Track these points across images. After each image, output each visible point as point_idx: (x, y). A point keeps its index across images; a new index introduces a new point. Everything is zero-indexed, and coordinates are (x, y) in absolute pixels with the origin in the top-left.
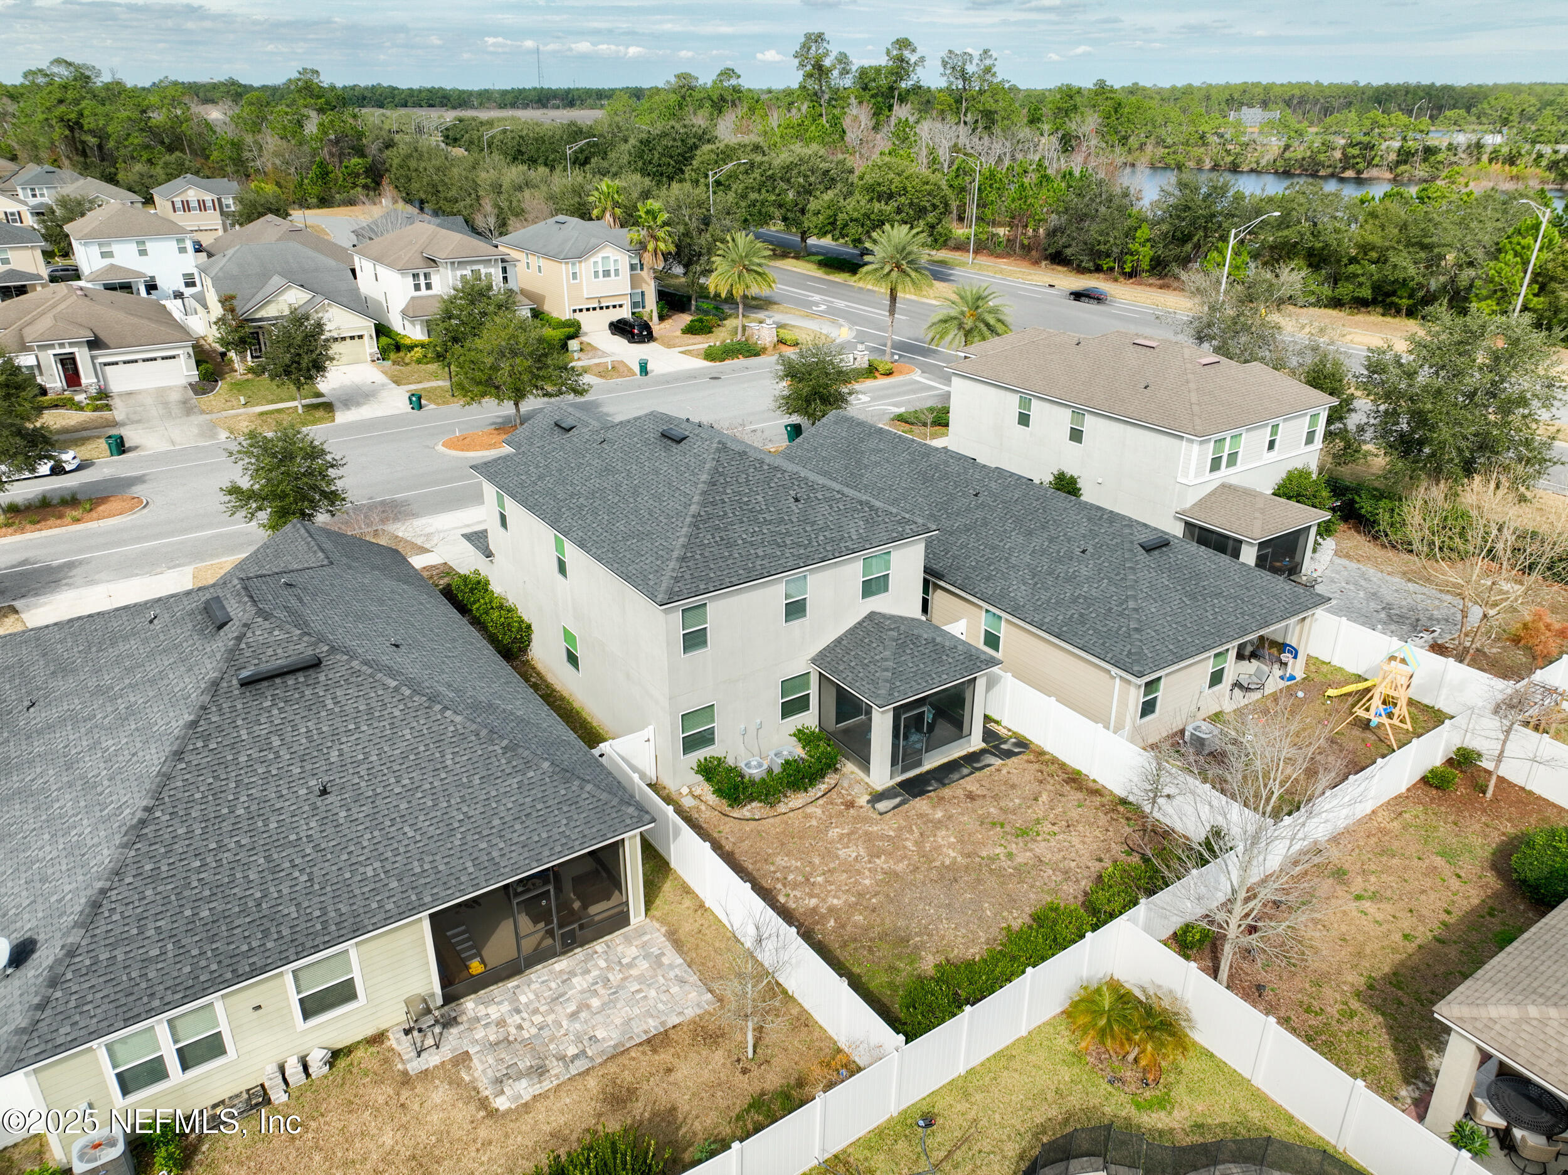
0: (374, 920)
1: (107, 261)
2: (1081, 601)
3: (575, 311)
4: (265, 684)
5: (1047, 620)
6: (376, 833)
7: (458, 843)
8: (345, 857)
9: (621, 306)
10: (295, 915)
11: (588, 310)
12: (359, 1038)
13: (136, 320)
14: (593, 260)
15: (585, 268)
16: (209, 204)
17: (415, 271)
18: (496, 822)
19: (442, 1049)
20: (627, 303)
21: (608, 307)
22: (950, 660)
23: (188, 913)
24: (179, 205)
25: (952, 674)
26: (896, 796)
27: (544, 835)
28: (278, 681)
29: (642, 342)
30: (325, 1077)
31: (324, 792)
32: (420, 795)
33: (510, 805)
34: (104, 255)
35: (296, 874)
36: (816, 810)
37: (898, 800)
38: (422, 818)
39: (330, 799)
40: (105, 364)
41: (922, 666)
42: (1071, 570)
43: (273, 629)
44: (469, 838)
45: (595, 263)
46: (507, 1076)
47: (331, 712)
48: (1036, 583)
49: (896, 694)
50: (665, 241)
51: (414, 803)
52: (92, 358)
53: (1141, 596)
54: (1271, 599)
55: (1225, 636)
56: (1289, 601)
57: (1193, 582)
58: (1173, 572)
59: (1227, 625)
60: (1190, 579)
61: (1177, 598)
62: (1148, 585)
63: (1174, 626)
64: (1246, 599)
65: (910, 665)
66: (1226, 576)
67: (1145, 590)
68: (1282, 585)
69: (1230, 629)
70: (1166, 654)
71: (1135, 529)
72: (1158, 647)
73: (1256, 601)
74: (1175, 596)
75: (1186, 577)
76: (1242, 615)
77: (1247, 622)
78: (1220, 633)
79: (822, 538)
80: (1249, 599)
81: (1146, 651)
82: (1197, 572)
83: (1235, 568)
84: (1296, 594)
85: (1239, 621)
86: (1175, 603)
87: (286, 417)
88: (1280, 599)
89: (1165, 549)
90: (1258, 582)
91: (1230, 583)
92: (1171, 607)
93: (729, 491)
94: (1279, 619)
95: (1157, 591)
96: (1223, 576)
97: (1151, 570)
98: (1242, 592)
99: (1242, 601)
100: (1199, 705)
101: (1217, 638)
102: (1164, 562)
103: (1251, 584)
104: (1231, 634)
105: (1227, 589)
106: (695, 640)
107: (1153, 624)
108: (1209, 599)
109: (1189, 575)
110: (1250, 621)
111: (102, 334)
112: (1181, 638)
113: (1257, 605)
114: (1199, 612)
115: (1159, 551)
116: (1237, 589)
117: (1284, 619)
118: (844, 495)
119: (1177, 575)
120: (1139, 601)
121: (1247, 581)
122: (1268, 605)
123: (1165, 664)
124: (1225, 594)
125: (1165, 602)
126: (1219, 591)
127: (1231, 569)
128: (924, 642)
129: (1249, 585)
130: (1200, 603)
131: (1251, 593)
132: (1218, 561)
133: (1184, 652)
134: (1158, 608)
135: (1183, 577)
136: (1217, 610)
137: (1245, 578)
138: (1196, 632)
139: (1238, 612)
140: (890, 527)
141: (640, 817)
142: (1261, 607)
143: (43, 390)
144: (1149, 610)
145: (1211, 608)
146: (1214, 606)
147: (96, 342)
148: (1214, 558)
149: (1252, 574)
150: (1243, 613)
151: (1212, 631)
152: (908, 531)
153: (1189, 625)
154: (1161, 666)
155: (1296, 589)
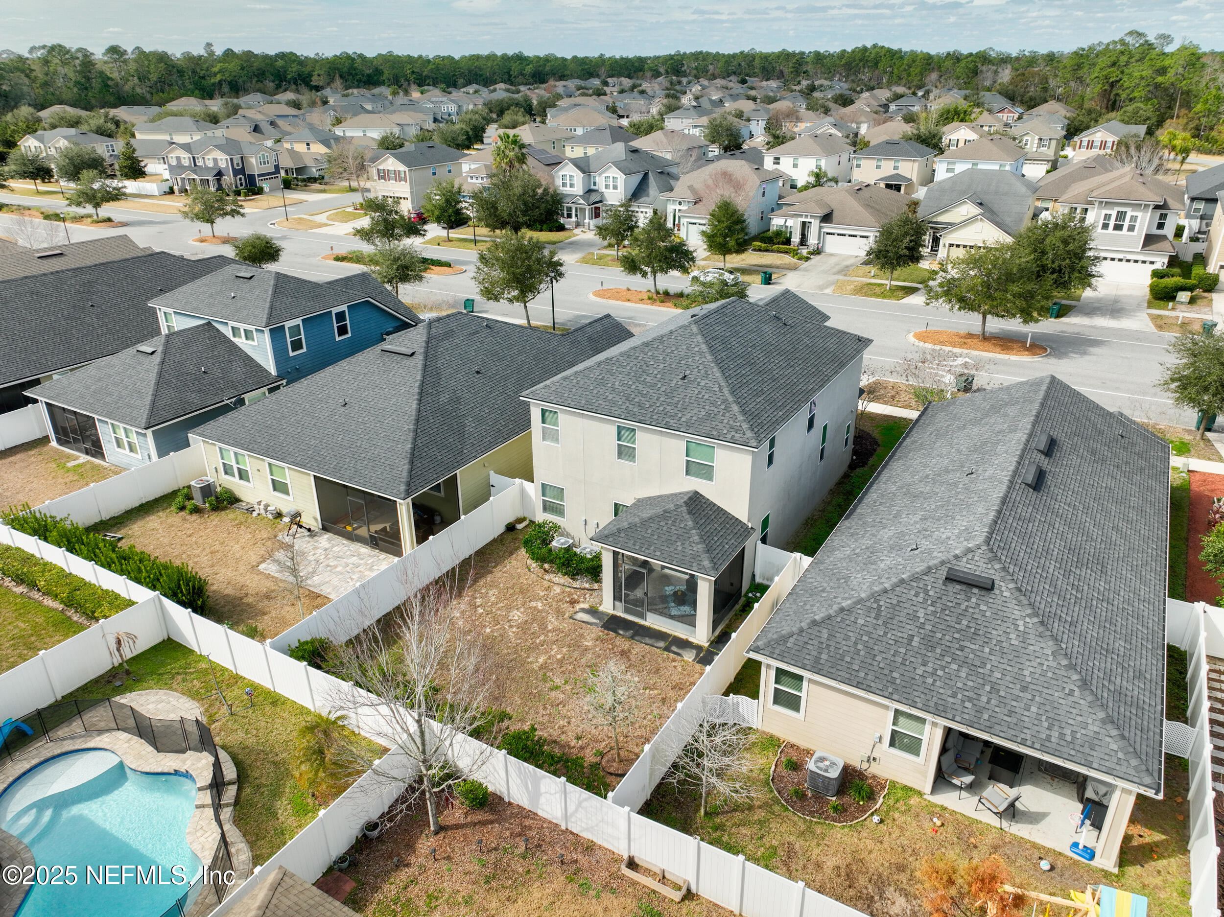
3: (1220, 267)
4: (388, 354)
10: (280, 441)
13: (861, 209)
16: (1110, 145)
18: (364, 455)
24: (1085, 143)
26: (598, 619)
28: (393, 355)
30: (269, 519)
31: (345, 405)
34: (950, 170)
36: (557, 590)
37: (594, 620)
40: (828, 234)
42: (883, 558)
43: (420, 334)
44: (349, 454)
47: (388, 377)
52: (820, 228)
53: (868, 604)
54: (1044, 718)
55: (905, 695)
56: (1069, 738)
57: (956, 636)
58: (947, 612)
59: (926, 691)
60: (959, 631)
61: (910, 633)
62: (895, 602)
63: (860, 647)
64: (1002, 693)
65: (649, 531)
66: (1016, 659)
67: (881, 603)
68: (1090, 721)
69: (922, 696)
70: (808, 657)
71: (970, 556)
72: (810, 647)
73: (1014, 703)
74: (910, 628)
75: (957, 626)
76: (965, 699)
77: (960, 708)
78: (904, 690)
79: (661, 408)
80: (1008, 696)
81: (791, 640)
82: (981, 632)
83: (1046, 663)
84: (1096, 742)
85: (951, 700)
86: (900, 634)
87: (877, 290)
88: (1056, 728)
89: (975, 591)
90: (1056, 694)
91: (1009, 668)
92: (886, 633)
93: (650, 354)
94: (1014, 739)
95: (896, 613)
96: (1011, 657)
97: (922, 595)
98: (1011, 685)
99: (994, 690)
100: (874, 755)
101: (890, 690)
102: (952, 599)
103: (1040, 688)
104: (917, 700)
105: (994, 669)
106: (550, 435)
107: (840, 630)
108: (949, 660)
109: (964, 628)
110: (966, 711)
111: (835, 215)
112: (848, 659)
113: (1009, 707)
114: (912, 659)
115: (964, 587)
116: (1008, 678)
117: (1023, 743)
118: (721, 391)
119: (948, 618)
120: (859, 606)
121: (1039, 682)
122: (1027, 719)
123: (792, 662)
124: (981, 671)
125: (888, 625)
126: (978, 664)
127: (1038, 660)
128: (682, 526)
129: (1035, 687)
130: (929, 654)
131: (1021, 694)
132: (1033, 642)
133: (830, 670)
134: (870, 624)
135: (953, 624)
136: (940, 673)
137: (1042, 679)
138: (876, 668)
139: (966, 693)
140: (720, 426)
141: (401, 493)
142: (1011, 713)
143: (788, 242)
144: (857, 618)
145: (936, 667)
146: (943, 668)
147: (827, 218)
148: (1031, 636)
149: (1060, 683)
150: (970, 699)
151: (898, 681)
152: (729, 436)
153: (878, 658)
154: (785, 660)
155: (1108, 739)
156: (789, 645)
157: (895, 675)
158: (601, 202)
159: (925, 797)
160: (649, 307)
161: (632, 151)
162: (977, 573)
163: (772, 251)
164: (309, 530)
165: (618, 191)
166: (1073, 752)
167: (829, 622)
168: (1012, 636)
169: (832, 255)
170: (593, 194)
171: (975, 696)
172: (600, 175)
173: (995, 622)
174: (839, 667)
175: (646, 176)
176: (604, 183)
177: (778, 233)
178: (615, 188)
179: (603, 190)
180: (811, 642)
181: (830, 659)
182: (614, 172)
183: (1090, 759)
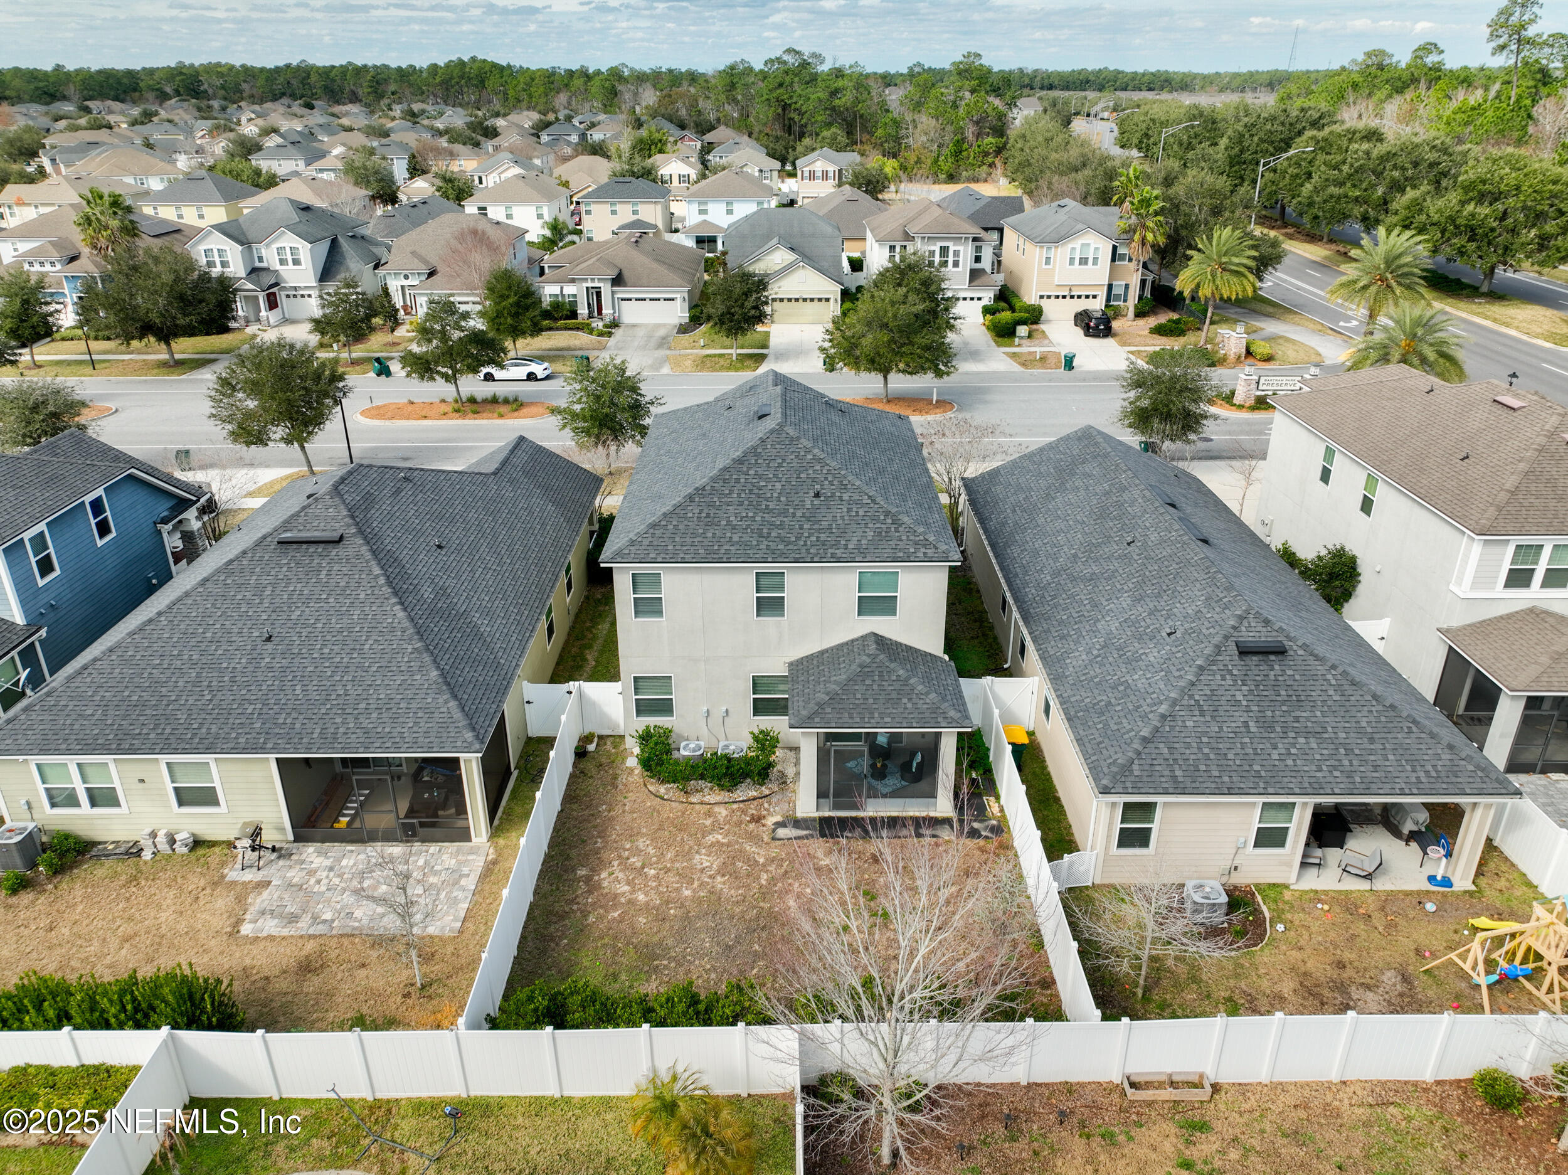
0: (225, 746)
1: (703, 217)
2: (1121, 688)
3: (1042, 297)
4: (295, 546)
5: (1073, 699)
6: (277, 683)
7: (323, 711)
8: (243, 692)
9: (1094, 297)
10: (182, 721)
11: (1057, 297)
12: (224, 838)
13: (655, 265)
14: (1070, 246)
15: (1061, 254)
16: (831, 174)
17: (893, 243)
18: (363, 706)
19: (260, 872)
20: (1102, 294)
21: (1079, 297)
22: (909, 705)
23: (126, 694)
24: (807, 174)
25: (897, 720)
26: (807, 828)
27: (387, 730)
28: (304, 546)
29: (1096, 336)
30: (183, 855)
31: (269, 639)
32: (327, 664)
33: (382, 696)
34: (702, 212)
35: (206, 692)
36: (722, 812)
37: (805, 832)
38: (315, 683)
39: (270, 646)
40: (623, 300)
41: (871, 701)
42: (1141, 651)
43: (331, 506)
44: (334, 711)
45: (1073, 249)
46: (272, 912)
47: (319, 580)
48: (1099, 656)
49: (817, 720)
50: (1153, 232)
51: (319, 669)
52: (613, 293)
53: (1185, 702)
54: (1404, 763)
55: (1278, 785)
56: (1434, 774)
57: (1284, 708)
58: (1262, 687)
59: (1293, 774)
60: (1283, 703)
61: (1242, 719)
62: (1208, 693)
63: (1206, 751)
64: (1357, 752)
65: (859, 696)
66: (1347, 714)
67: (1197, 698)
68: (1440, 751)
69: (1293, 780)
70: (1163, 779)
71: (1245, 623)
72: (1157, 768)
73: (1372, 758)
74: (1240, 717)
75: (1278, 698)
76: (1331, 768)
77: (1331, 779)
78: (1273, 780)
79: (813, 539)
80: (1363, 752)
81: (1135, 767)
82: (1303, 698)
83: (1373, 709)
84: (1455, 769)
85: (1319, 774)
86: (1233, 725)
87: (722, 361)
88: (1418, 768)
89: (1272, 657)
90: (1399, 736)
91: (1347, 725)
92: (1221, 728)
93: (752, 472)
94: (1393, 791)
95: (1217, 703)
96: (1342, 714)
97: (1228, 677)
98: (1359, 741)
99: (1349, 751)
100: (1236, 863)
101: (1262, 785)
102: (1257, 672)
103: (1383, 735)
104: (1291, 785)
105: (1336, 730)
106: (648, 607)
107: (1175, 740)
108: (1293, 735)
109: (1286, 698)
110: (1338, 780)
111: (626, 274)
112: (1203, 768)
113: (1370, 763)
114: (1261, 746)
115: (1261, 657)
116: (1352, 735)
117: (1403, 794)
118: (874, 501)
119: (1265, 693)
120: (1177, 708)
121: (1379, 730)
122: (1391, 769)
123: (1152, 791)
124: (1326, 736)
125: (1218, 719)
126: (1320, 730)
127: (1366, 709)
128: (894, 678)
129: (1378, 736)
130: (1272, 735)
131: (1372, 747)
132: (1351, 692)
133: (1194, 785)
134: (1199, 724)
135: (1274, 698)
136: (1293, 751)
137: (1379, 725)
138: (1235, 768)
139: (1328, 763)
140: (902, 545)
141: (471, 743)
142: (1376, 768)
143: (574, 315)
144: (1184, 721)
145: (1287, 746)
146: (1294, 745)
147: (618, 281)
148: (1346, 687)
149: (1396, 724)
150: (1335, 767)
151: (1263, 773)
152: (920, 554)
153: (1230, 756)
154: (1143, 791)
155: (1462, 763)
156: (1136, 773)
157: (1256, 768)
158: (276, 284)
159: (1292, 887)
160: (460, 422)
161: (303, 209)
162: (1263, 639)
163: (558, 329)
164: (274, 849)
165: (303, 267)
166: (1444, 786)
167: (1159, 734)
168: (1331, 692)
169: (634, 326)
170: (263, 274)
171: (1337, 763)
172: (268, 246)
173: (1308, 683)
174: (1201, 779)
175: (334, 242)
176: (277, 258)
177: (557, 305)
178: (296, 262)
179: (278, 267)
180: (1155, 762)
181: (1186, 774)
182: (289, 240)
183: (1460, 786)
